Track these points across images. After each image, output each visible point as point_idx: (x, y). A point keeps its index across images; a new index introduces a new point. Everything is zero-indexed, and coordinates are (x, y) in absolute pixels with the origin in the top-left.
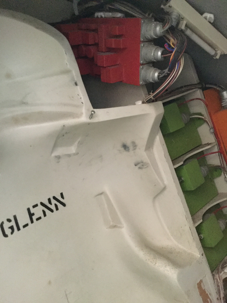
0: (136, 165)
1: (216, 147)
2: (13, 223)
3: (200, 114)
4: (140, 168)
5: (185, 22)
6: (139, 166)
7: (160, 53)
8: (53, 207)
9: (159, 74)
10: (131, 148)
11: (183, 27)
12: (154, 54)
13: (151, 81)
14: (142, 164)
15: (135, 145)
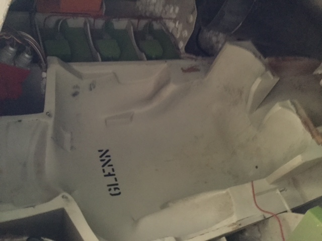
0: (91, 90)
1: (90, 19)
2: (112, 188)
3: (58, 21)
4: (94, 87)
8: (107, 159)
10: (77, 90)
12: (11, 53)
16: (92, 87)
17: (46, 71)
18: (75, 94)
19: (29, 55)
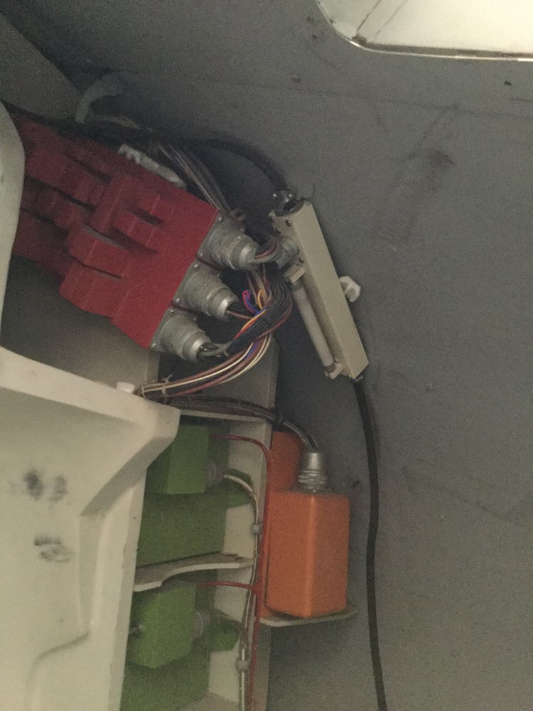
0: (37, 543)
1: (250, 572)
3: (247, 479)
4: (44, 555)
5: (301, 272)
6: (45, 548)
7: (225, 303)
9: (203, 345)
10: (48, 492)
11: (294, 279)
12: (212, 299)
13: (179, 351)
14: (54, 546)
15: (61, 488)
16: (49, 547)
17: (136, 392)
18: (33, 482)
19: (200, 350)
